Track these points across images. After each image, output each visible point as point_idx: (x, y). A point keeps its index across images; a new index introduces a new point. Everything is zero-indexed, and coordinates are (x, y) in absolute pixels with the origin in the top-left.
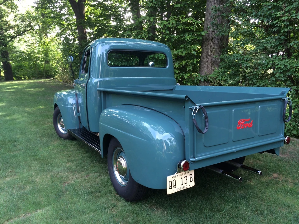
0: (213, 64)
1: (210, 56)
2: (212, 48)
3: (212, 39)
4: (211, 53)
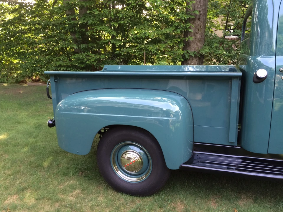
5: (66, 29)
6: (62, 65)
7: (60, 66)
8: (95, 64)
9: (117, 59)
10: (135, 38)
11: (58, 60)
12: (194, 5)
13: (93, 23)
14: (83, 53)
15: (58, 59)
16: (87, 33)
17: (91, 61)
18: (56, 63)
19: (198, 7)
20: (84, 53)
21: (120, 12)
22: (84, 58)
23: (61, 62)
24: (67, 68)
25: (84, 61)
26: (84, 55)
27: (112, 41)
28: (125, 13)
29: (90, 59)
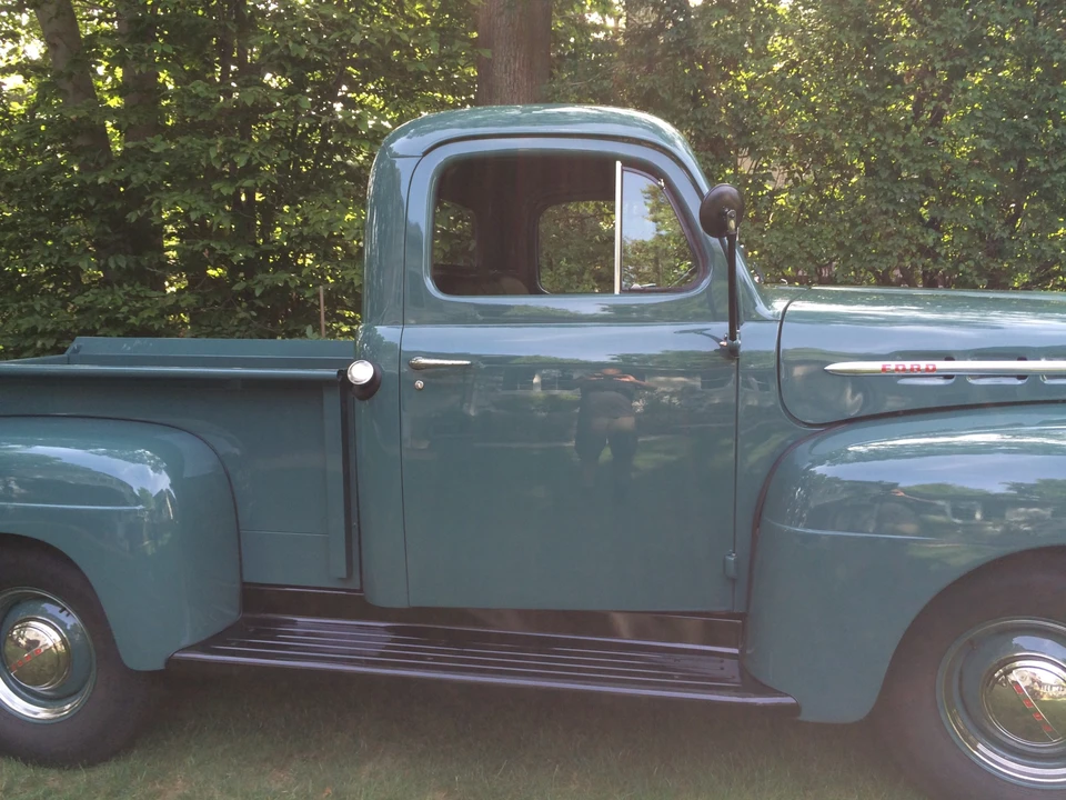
5: (53, 202)
6: (39, 330)
7: (33, 332)
8: (160, 327)
9: (238, 309)
10: (296, 237)
11: (24, 310)
13: (146, 182)
14: (116, 287)
15: (26, 306)
16: (128, 216)
17: (145, 314)
18: (20, 321)
20: (120, 285)
21: (242, 150)
22: (121, 303)
23: (37, 317)
24: (58, 341)
25: (118, 316)
26: (121, 293)
27: (218, 247)
28: (256, 153)
29: (142, 309)
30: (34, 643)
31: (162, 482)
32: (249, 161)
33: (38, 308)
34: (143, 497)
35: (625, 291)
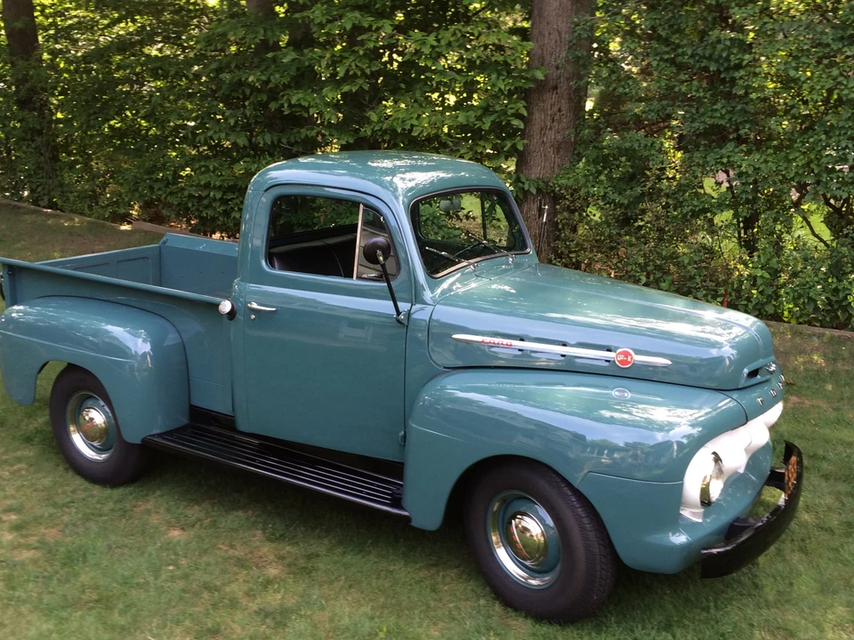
0: (558, 149)
1: (551, 129)
2: (555, 109)
3: (555, 88)
4: (553, 122)
12: (542, 49)
19: (551, 54)
30: (92, 419)
31: (147, 348)
32: (347, 71)
33: (211, 168)
34: (134, 356)
35: (359, 278)
